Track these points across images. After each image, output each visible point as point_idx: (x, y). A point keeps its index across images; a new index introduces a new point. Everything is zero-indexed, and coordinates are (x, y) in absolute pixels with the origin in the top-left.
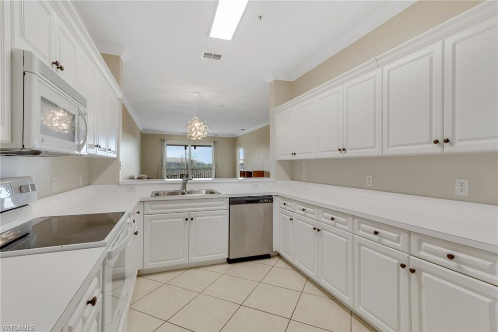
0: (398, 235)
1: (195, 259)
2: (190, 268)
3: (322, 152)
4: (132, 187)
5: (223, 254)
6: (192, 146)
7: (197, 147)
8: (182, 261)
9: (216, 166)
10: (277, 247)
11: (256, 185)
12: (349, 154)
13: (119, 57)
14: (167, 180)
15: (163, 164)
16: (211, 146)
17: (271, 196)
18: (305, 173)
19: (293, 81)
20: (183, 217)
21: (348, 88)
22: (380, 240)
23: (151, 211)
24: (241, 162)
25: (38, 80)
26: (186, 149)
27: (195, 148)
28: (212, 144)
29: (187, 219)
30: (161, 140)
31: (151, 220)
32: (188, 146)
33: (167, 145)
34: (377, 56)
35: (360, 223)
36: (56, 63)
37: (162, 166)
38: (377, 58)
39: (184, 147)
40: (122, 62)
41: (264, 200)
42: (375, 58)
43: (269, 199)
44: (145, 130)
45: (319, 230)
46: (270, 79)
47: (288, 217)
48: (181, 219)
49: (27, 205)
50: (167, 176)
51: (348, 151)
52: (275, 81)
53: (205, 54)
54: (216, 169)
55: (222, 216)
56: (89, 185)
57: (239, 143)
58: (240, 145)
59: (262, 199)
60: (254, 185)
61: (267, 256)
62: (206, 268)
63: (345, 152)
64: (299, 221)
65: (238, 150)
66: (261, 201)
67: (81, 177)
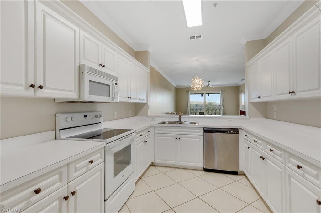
0: (317, 173)
1: (182, 163)
2: (180, 168)
3: (278, 95)
4: (153, 118)
5: (200, 164)
6: (206, 94)
7: (209, 95)
8: (174, 163)
9: (223, 107)
10: (242, 168)
11: (231, 121)
12: (298, 96)
13: (147, 51)
14: (191, 115)
15: (188, 105)
16: (220, 93)
17: (238, 129)
18: (275, 113)
19: (265, 38)
20: (175, 137)
21: (297, 37)
22: (303, 174)
23: (157, 132)
24: (243, 104)
25: (87, 74)
26: (202, 96)
27: (208, 95)
28: (220, 92)
29: (176, 139)
30: (187, 91)
31: (157, 136)
32: (203, 94)
33: (190, 94)
34: (316, 3)
35: (289, 157)
36: (101, 65)
37: (188, 107)
38: (316, 4)
39: (201, 95)
40: (150, 53)
41: (230, 131)
42: (315, 5)
43: (236, 131)
44: (177, 86)
45: (263, 159)
46: (244, 41)
47: (247, 145)
48: (173, 138)
49: (100, 123)
50: (192, 113)
51: (297, 94)
52: (248, 42)
53: (190, 37)
54: (223, 109)
55: (199, 139)
56: (135, 116)
57: (242, 89)
58: (242, 92)
59: (229, 131)
60: (229, 121)
61: (236, 173)
62: (189, 171)
63: (295, 94)
64: (254, 150)
65: (240, 95)
66: (228, 132)
67: (130, 112)
